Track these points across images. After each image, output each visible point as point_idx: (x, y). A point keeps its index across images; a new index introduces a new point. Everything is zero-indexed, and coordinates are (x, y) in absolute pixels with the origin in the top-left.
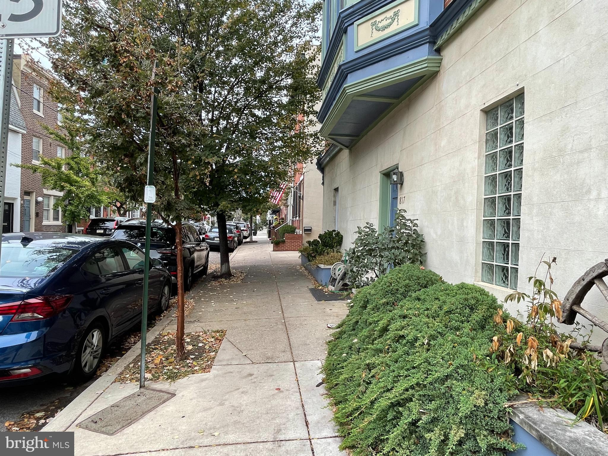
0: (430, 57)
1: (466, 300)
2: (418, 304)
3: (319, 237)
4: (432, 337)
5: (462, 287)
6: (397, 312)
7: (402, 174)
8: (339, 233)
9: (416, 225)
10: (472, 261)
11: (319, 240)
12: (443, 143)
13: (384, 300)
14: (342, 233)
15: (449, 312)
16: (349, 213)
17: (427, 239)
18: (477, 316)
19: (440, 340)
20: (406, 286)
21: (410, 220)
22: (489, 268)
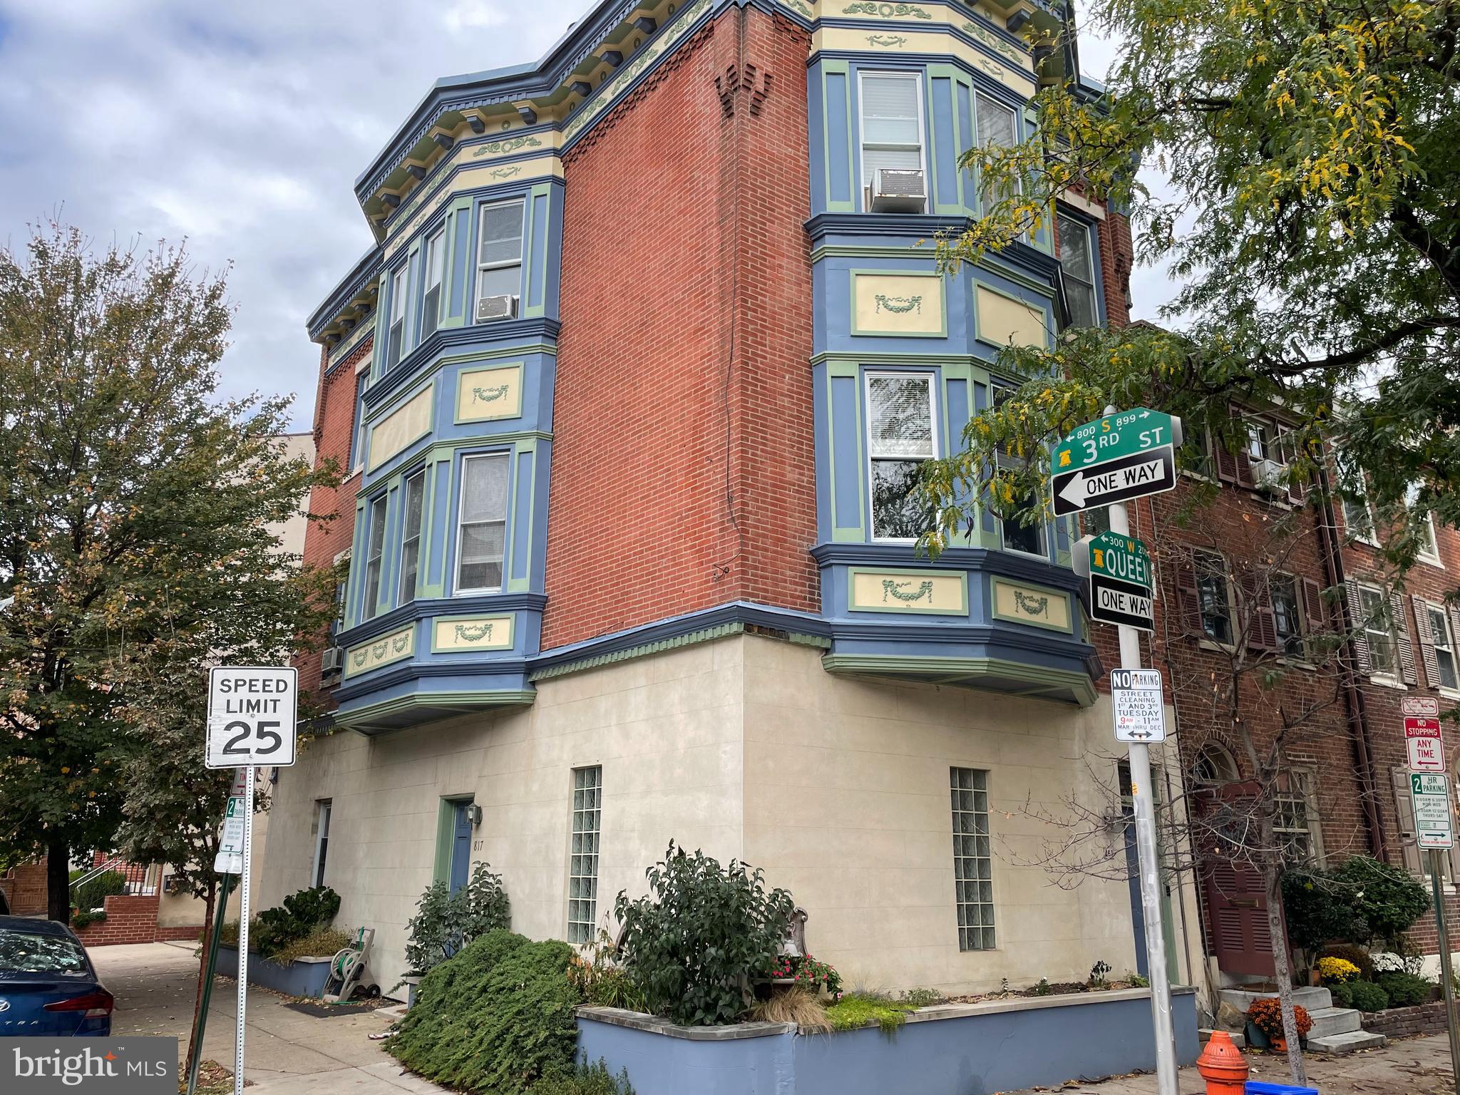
0: (525, 690)
1: (552, 950)
2: (514, 961)
3: (286, 903)
4: (527, 980)
5: (550, 942)
6: (495, 970)
7: (479, 810)
8: (332, 891)
9: (499, 882)
10: (560, 921)
11: (284, 908)
12: (535, 787)
13: (477, 967)
14: (338, 892)
15: (539, 961)
16: (361, 854)
17: (511, 899)
18: (559, 962)
19: (533, 981)
20: (499, 950)
21: (492, 875)
22: (574, 927)
